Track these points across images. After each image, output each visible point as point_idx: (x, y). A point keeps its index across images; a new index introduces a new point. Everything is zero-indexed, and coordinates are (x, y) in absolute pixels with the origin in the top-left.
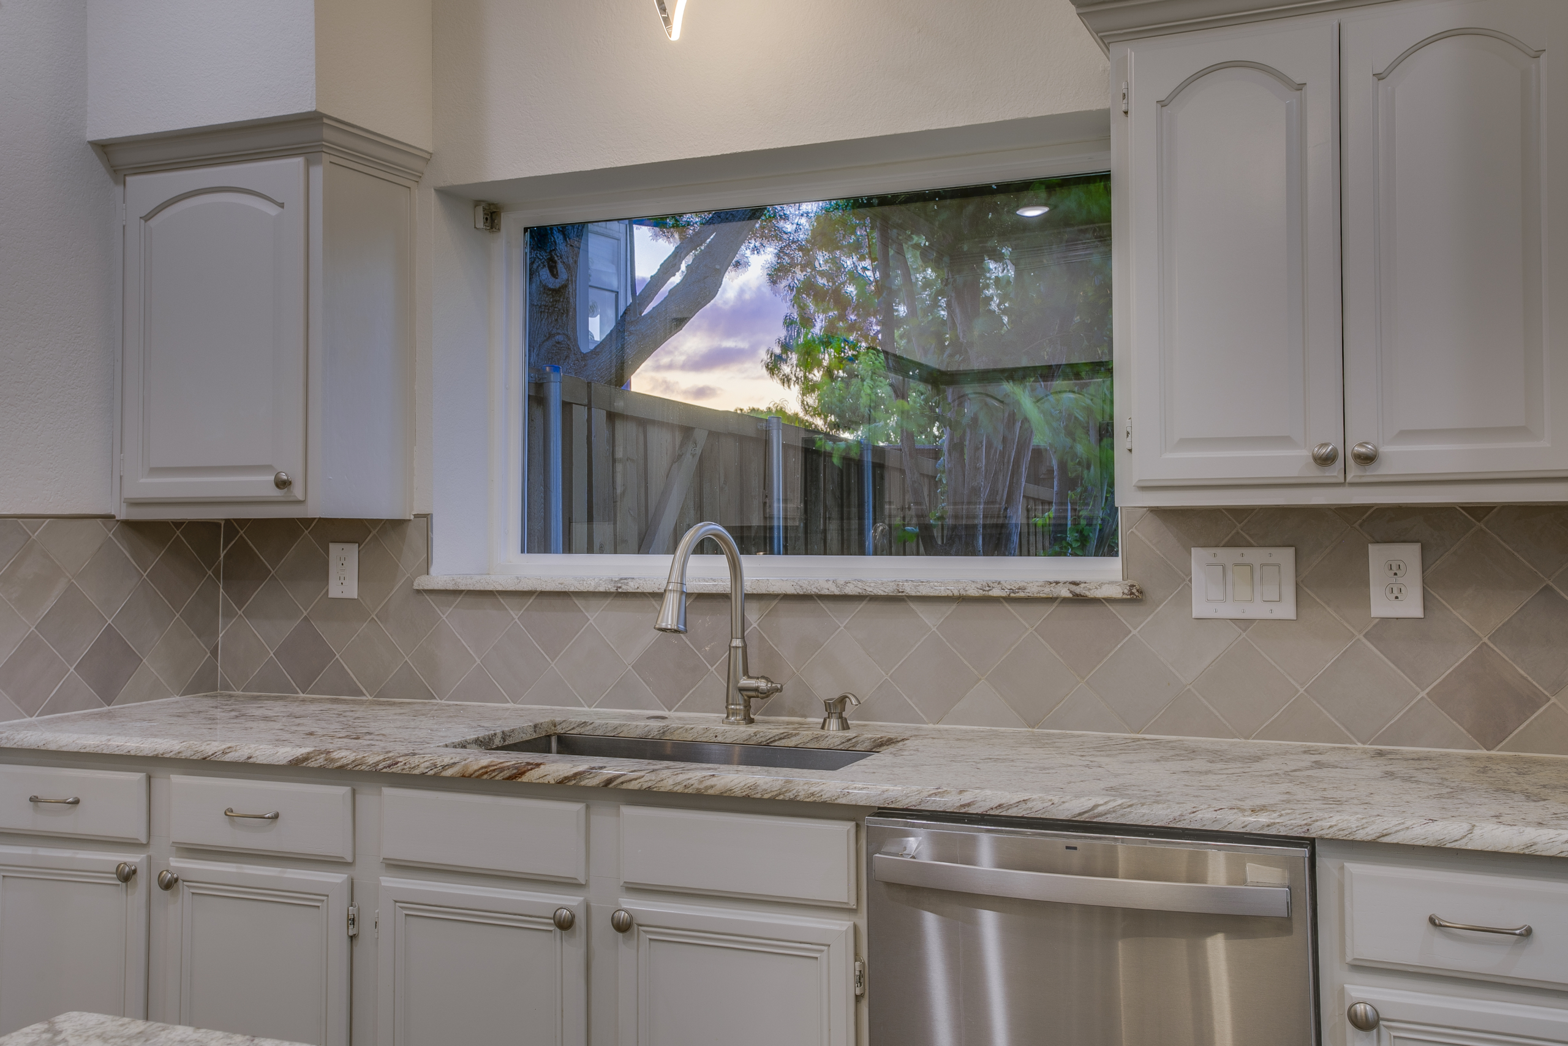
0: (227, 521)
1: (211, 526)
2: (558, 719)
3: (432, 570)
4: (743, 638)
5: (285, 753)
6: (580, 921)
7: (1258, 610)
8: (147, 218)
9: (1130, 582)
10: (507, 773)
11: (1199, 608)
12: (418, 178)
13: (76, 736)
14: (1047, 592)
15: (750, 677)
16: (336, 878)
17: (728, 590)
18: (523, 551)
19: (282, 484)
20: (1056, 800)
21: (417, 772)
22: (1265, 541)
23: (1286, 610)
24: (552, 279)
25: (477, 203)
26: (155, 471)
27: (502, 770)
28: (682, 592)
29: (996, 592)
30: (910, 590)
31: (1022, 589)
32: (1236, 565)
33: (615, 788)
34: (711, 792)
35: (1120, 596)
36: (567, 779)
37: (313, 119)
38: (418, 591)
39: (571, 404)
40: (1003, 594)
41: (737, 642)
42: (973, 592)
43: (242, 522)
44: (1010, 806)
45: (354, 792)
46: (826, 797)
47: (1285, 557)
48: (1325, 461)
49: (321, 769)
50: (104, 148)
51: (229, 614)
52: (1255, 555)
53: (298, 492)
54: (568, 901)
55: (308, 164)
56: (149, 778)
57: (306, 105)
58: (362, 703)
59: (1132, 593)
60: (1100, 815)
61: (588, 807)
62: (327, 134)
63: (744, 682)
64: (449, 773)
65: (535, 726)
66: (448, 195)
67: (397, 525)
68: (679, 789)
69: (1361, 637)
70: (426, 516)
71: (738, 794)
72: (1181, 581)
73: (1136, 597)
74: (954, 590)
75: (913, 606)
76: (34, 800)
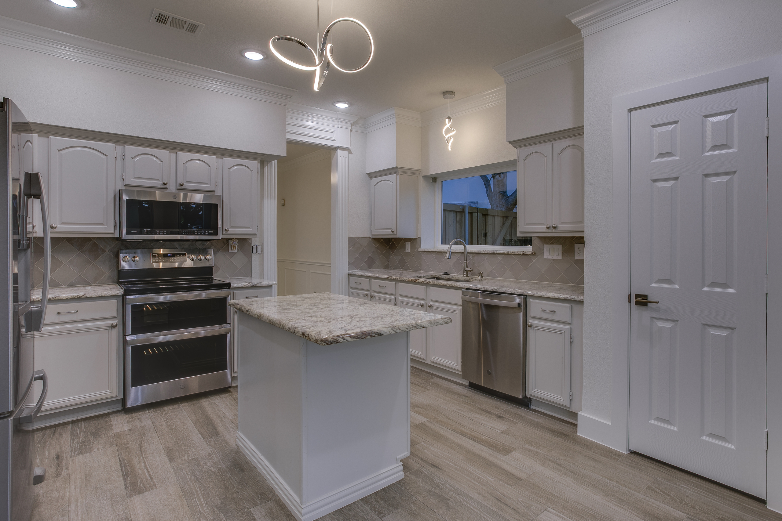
0: (391, 238)
1: (388, 239)
2: (436, 275)
3: (421, 247)
4: (467, 261)
5: (386, 276)
6: (425, 306)
7: (555, 257)
8: (375, 186)
9: (533, 251)
10: (414, 281)
11: (545, 257)
12: (419, 174)
13: (361, 273)
14: (518, 253)
15: (467, 268)
16: (393, 297)
17: (464, 252)
18: (441, 244)
19: (392, 232)
20: (489, 287)
21: (403, 280)
22: (556, 243)
23: (560, 257)
24: (499, 178)
25: (431, 177)
26: (376, 229)
27: (414, 280)
28: (450, 251)
29: (510, 253)
30: (495, 252)
31: (514, 252)
32: (552, 248)
33: (429, 284)
34: (441, 285)
35: (530, 254)
36: (422, 282)
37: (396, 168)
38: (419, 251)
39: (472, 213)
40: (511, 253)
41: (466, 261)
42: (506, 253)
43: (393, 238)
44: (482, 288)
45: (396, 283)
46: (457, 286)
47: (560, 246)
48: (548, 228)
49: (391, 279)
50: (369, 174)
51: (391, 255)
52: (555, 246)
53: (395, 233)
54: (423, 302)
55: (397, 175)
56: (370, 280)
57: (395, 166)
58: (411, 271)
59: (533, 253)
60: (494, 290)
61: (426, 287)
62: (399, 170)
63: (466, 269)
64: (407, 280)
65: (431, 275)
66: (425, 177)
67: (415, 239)
68: (437, 284)
69: (573, 263)
70: (420, 237)
71: (445, 285)
72: (542, 251)
73: (534, 254)
74: (503, 252)
75: (497, 255)
76: (356, 282)
